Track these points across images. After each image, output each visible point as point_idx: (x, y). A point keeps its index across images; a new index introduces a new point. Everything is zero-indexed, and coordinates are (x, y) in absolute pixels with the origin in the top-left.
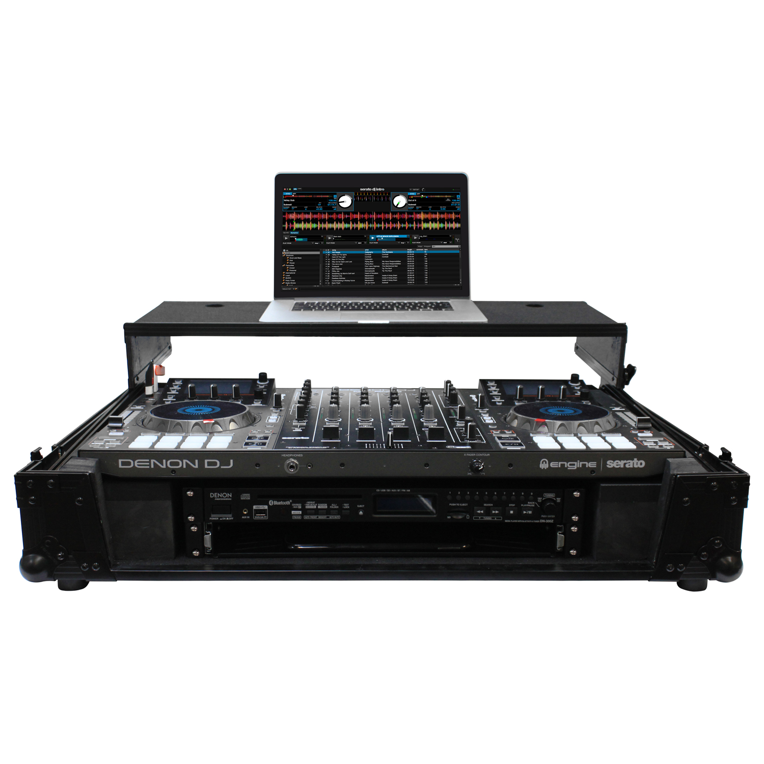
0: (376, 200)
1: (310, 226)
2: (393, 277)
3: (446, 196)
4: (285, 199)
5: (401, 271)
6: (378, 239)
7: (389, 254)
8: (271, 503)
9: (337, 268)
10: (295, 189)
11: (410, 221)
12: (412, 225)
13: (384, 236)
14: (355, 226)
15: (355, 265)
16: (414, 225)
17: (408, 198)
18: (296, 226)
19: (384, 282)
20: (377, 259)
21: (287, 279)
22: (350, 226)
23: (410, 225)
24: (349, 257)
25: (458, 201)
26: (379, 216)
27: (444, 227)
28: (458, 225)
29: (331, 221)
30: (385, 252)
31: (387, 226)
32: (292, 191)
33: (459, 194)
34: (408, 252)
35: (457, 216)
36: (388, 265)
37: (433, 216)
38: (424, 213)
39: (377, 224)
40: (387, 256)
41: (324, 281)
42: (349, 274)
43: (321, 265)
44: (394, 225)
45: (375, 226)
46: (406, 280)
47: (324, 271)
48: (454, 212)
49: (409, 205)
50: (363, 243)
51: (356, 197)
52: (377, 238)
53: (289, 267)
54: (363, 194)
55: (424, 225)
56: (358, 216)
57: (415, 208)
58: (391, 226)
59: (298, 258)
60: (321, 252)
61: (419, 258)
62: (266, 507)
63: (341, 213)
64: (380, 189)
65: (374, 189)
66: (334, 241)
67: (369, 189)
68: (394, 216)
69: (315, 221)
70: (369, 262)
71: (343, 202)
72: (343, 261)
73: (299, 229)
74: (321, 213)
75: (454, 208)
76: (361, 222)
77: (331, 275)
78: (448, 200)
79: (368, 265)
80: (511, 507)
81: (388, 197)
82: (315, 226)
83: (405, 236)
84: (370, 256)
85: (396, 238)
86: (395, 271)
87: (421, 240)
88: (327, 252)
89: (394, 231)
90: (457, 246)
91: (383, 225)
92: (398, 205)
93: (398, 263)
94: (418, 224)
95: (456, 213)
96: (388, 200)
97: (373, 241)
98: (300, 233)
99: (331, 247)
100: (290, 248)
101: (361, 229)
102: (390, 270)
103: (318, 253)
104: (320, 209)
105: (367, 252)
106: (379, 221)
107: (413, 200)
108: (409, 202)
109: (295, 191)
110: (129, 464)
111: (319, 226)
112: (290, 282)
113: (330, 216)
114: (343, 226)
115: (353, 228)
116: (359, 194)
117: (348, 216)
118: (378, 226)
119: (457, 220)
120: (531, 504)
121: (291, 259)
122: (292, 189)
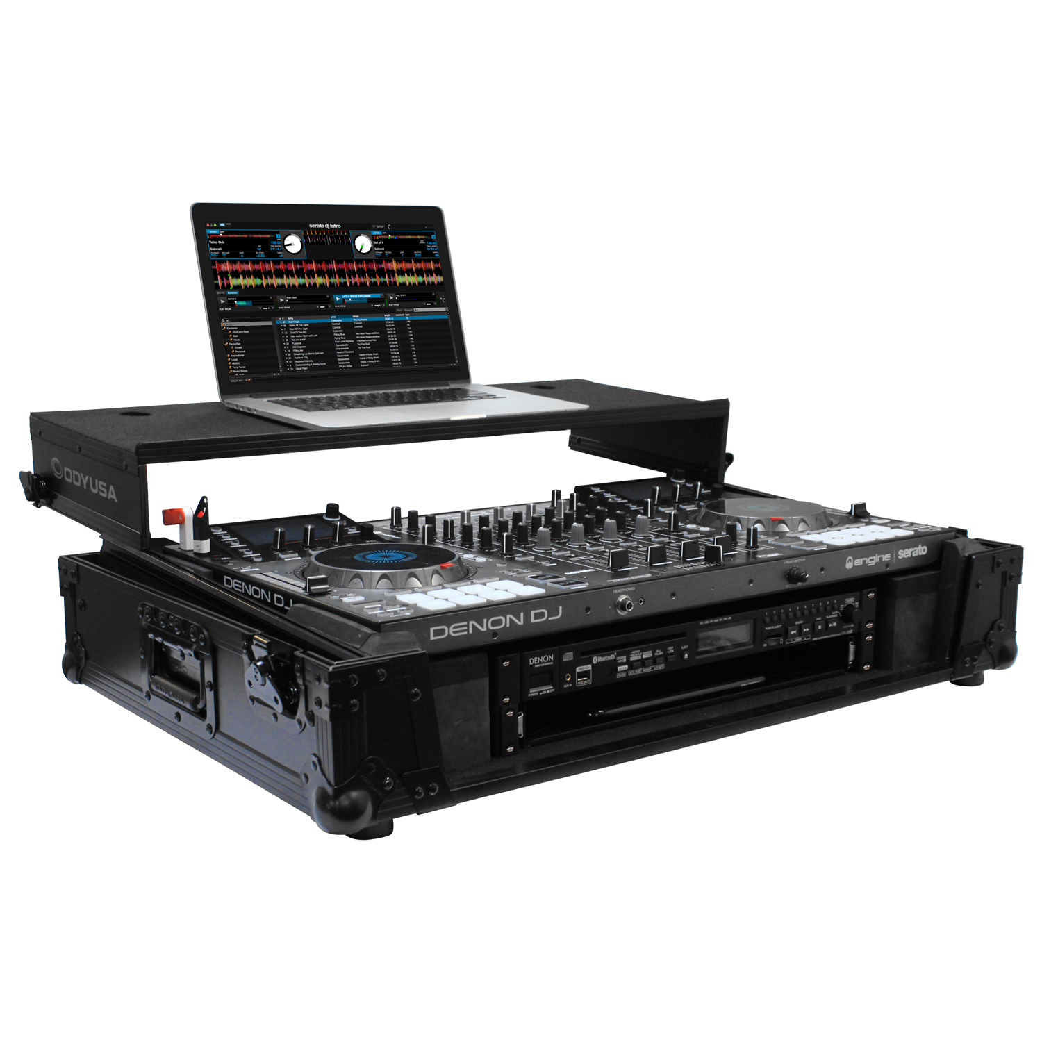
0: (333, 243)
1: (252, 282)
2: (373, 356)
3: (419, 237)
4: (210, 240)
5: (380, 346)
6: (346, 301)
7: (363, 322)
8: (597, 659)
9: (299, 345)
10: (222, 225)
11: (381, 273)
12: (385, 280)
13: (352, 296)
14: (312, 281)
15: (321, 340)
16: (387, 279)
17: (373, 238)
18: (234, 282)
19: (363, 364)
20: (348, 329)
21: (235, 366)
22: (305, 281)
23: (382, 280)
24: (312, 328)
25: (434, 243)
26: (340, 266)
27: (424, 282)
28: (440, 279)
29: (279, 274)
30: (356, 319)
31: (353, 280)
32: (218, 227)
33: (433, 234)
34: (386, 319)
35: (437, 265)
36: (364, 339)
37: (408, 266)
38: (396, 261)
39: (340, 277)
40: (360, 325)
41: (285, 366)
42: (317, 353)
43: (277, 342)
44: (362, 280)
45: (337, 280)
46: (390, 360)
47: (282, 351)
48: (432, 260)
49: (376, 249)
50: (326, 307)
51: (305, 237)
52: (343, 299)
53: (234, 346)
54: (314, 233)
55: (400, 279)
56: (314, 266)
57: (383, 255)
58: (357, 280)
59: (245, 332)
60: (274, 322)
61: (400, 325)
62: (589, 667)
63: (289, 261)
64: (335, 226)
65: (327, 226)
66: (288, 304)
67: (321, 226)
68: (360, 266)
69: (257, 274)
70: (339, 334)
71: (290, 245)
72: (305, 334)
73: (237, 287)
74: (263, 261)
75: (431, 254)
76: (319, 276)
77: (292, 356)
78: (422, 242)
79: (338, 340)
80: (819, 621)
81: (347, 237)
82: (258, 281)
83: (378, 296)
84: (338, 326)
85: (368, 299)
86: (374, 347)
87: (400, 300)
88: (282, 321)
89: (362, 288)
90: (443, 309)
91: (347, 280)
92: (361, 249)
93: (376, 335)
94: (392, 277)
95: (436, 261)
96: (348, 243)
97: (338, 303)
98: (240, 292)
99: (286, 314)
100: (232, 317)
101: (320, 285)
102: (368, 346)
103: (270, 323)
104: (262, 256)
105: (335, 320)
106: (341, 273)
107: (380, 243)
108: (375, 246)
109: (222, 227)
110: (442, 632)
111: (265, 281)
112: (239, 369)
113: (277, 267)
114: (296, 281)
115: (310, 284)
116: (309, 233)
117: (301, 266)
118: (342, 280)
119: (438, 272)
120: (835, 615)
121: (235, 334)
122: (218, 225)
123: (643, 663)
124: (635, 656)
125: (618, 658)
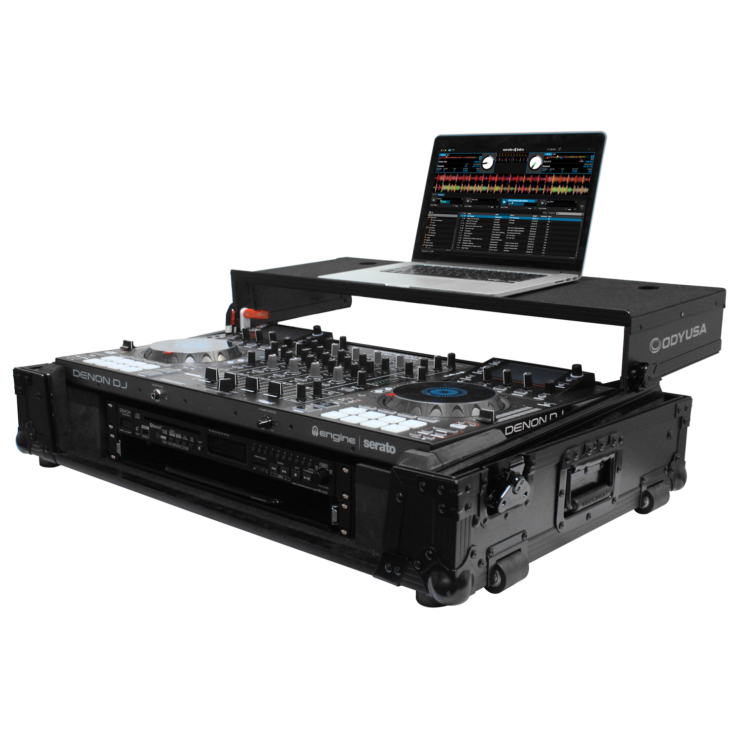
0: (515, 161)
1: (455, 188)
2: (515, 245)
3: (580, 157)
4: (440, 160)
5: (522, 239)
6: (509, 204)
7: (515, 219)
8: (152, 425)
9: (469, 232)
10: (450, 150)
11: (541, 184)
12: (542, 189)
13: (515, 201)
14: (491, 188)
15: (484, 230)
16: (544, 189)
17: (544, 158)
18: (444, 187)
19: (505, 249)
20: (504, 224)
21: (427, 242)
22: (487, 189)
23: (540, 189)
24: (481, 221)
25: (591, 162)
26: (514, 179)
27: (572, 192)
28: (586, 190)
29: (472, 183)
30: (513, 217)
31: (519, 189)
32: (447, 152)
33: (593, 154)
34: (533, 219)
35: (587, 180)
36: (512, 232)
37: (564, 179)
38: (556, 175)
39: (511, 187)
40: (513, 222)
41: (455, 245)
42: (478, 239)
43: (456, 229)
44: (526, 189)
45: (509, 189)
46: (525, 249)
47: (457, 236)
48: (585, 175)
49: (543, 166)
50: (495, 207)
51: (497, 158)
52: (508, 203)
53: (431, 229)
54: (504, 155)
55: (553, 189)
56: (496, 179)
57: (548, 171)
58: (522, 189)
59: (440, 220)
60: (459, 216)
61: (542, 224)
62: (148, 428)
63: (481, 175)
64: (520, 150)
65: (515, 150)
66: (471, 204)
67: (511, 150)
68: (528, 179)
69: (459, 183)
70: (496, 227)
71: (486, 163)
72: (475, 225)
73: (445, 191)
74: (465, 175)
75: (586, 170)
76: (497, 185)
77: (462, 239)
78: (582, 161)
79: (495, 231)
80: (296, 469)
81: (526, 158)
82: (458, 188)
83: (533, 201)
84: (498, 221)
85: (525, 203)
86: (518, 238)
87: (548, 205)
88: (464, 215)
89: (524, 195)
90: (580, 214)
91: (515, 189)
92: (533, 166)
93: (521, 230)
94: (548, 188)
95: (587, 176)
96: (525, 162)
97: (504, 205)
98: (445, 195)
99: (468, 210)
100: (436, 211)
101: (496, 192)
102: (513, 237)
103: (456, 216)
104: (466, 171)
105: (498, 217)
106: (513, 184)
107: (548, 162)
108: (544, 164)
109: (449, 152)
110: (78, 373)
111: (463, 188)
112: (429, 244)
113: (473, 178)
114: (481, 188)
115: (490, 191)
116: (501, 155)
117: (488, 178)
118: (512, 189)
119: (586, 185)
120: (310, 471)
121: (434, 222)
122: (447, 150)
123: (175, 440)
124: (172, 434)
125: (163, 430)
